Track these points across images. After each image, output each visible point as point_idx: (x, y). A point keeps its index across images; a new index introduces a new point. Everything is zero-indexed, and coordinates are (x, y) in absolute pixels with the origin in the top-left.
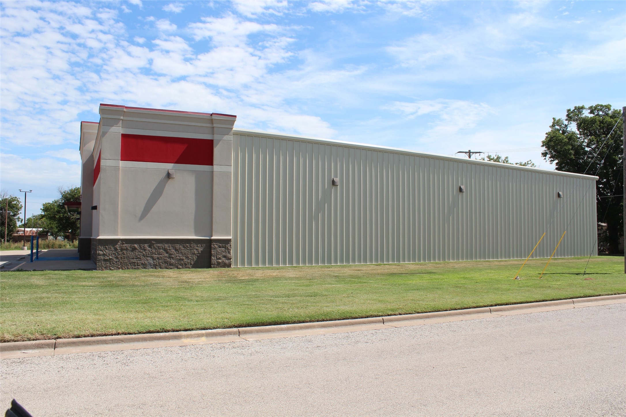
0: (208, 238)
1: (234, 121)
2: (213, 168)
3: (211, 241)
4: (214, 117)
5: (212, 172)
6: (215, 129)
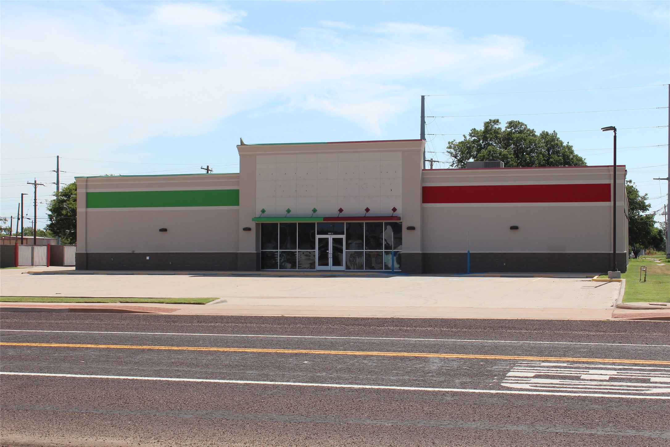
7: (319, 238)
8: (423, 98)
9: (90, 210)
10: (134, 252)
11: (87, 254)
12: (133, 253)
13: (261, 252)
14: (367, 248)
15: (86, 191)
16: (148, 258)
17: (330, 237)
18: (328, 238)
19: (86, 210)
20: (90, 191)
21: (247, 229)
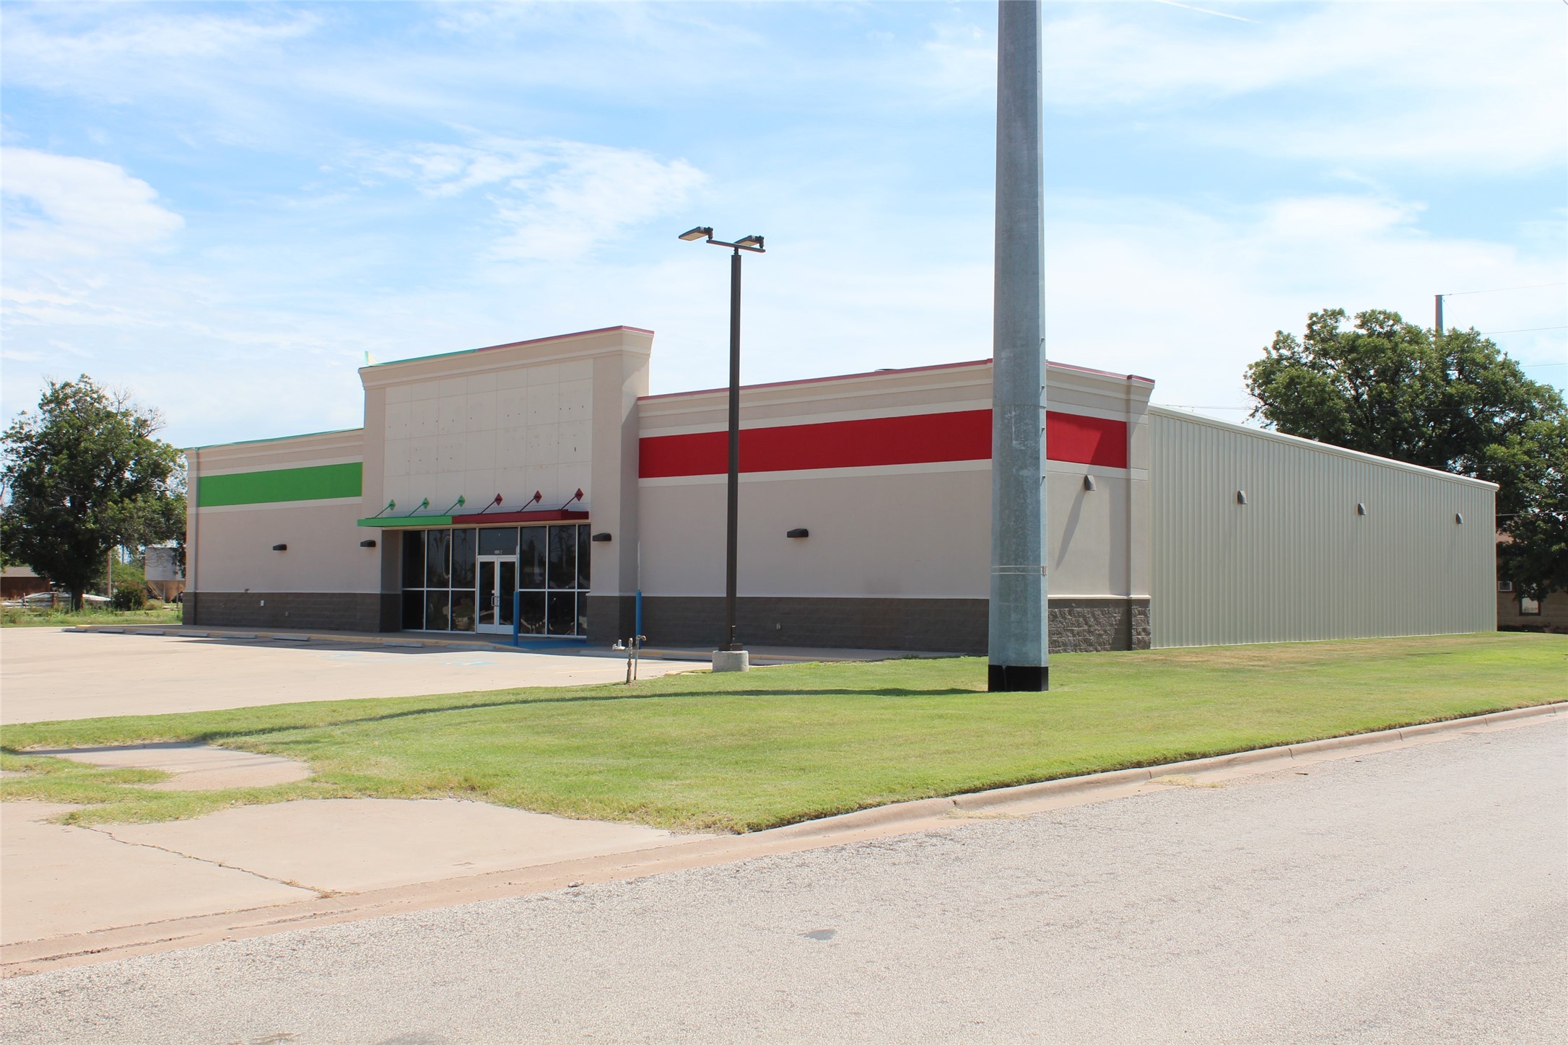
0: (1125, 597)
1: (1150, 390)
2: (1129, 474)
3: (1129, 603)
4: (1134, 382)
5: (1128, 481)
6: (1132, 403)
7: (481, 563)
8: (1439, 299)
9: (203, 510)
10: (248, 592)
11: (196, 594)
12: (246, 593)
13: (400, 592)
14: (552, 583)
15: (198, 474)
16: (262, 603)
17: (497, 559)
18: (493, 563)
19: (197, 510)
20: (204, 474)
21: (371, 544)
